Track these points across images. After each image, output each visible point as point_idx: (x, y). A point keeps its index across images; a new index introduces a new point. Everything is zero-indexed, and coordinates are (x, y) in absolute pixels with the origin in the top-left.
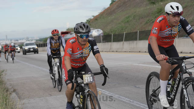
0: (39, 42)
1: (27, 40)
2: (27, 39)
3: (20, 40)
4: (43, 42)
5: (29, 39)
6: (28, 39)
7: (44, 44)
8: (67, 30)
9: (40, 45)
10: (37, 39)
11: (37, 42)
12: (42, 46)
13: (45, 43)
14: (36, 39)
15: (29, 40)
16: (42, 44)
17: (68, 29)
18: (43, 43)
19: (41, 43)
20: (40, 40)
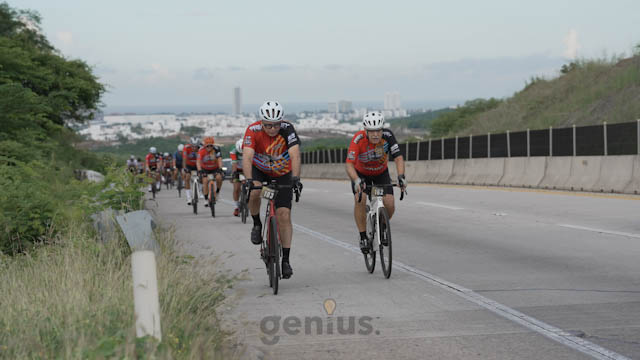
0: (407, 131)
1: (342, 122)
2: (340, 112)
3: (308, 114)
4: (428, 133)
5: (356, 115)
6: (352, 112)
7: (436, 144)
8: (565, 70)
9: (413, 146)
10: (397, 115)
11: (399, 128)
12: (423, 157)
13: (443, 138)
14: (390, 114)
15: (352, 122)
16: (424, 145)
17: (568, 65)
18: (430, 140)
19: (419, 138)
20: (415, 121)
